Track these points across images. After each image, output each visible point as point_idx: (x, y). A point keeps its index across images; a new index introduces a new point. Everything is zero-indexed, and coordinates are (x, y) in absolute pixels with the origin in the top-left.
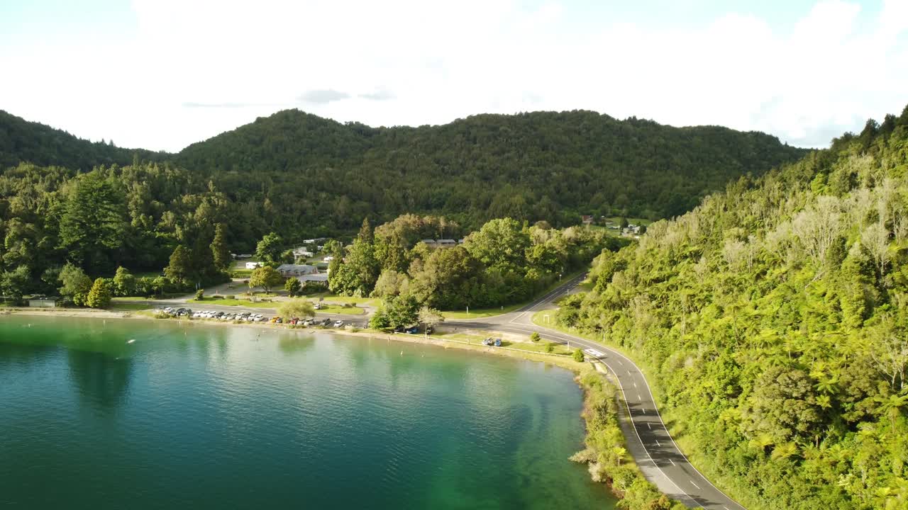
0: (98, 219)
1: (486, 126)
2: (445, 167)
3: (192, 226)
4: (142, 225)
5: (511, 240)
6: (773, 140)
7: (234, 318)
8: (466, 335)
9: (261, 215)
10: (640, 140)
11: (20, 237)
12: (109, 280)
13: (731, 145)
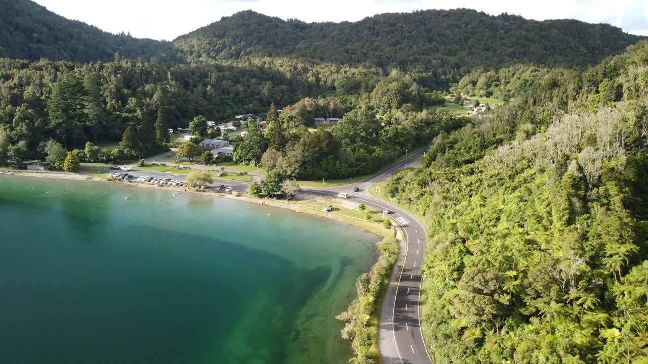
0: (74, 107)
1: (387, 23)
2: (353, 56)
3: (149, 108)
4: (114, 107)
5: (365, 125)
6: (617, 31)
7: (159, 182)
8: (316, 201)
9: (204, 97)
10: (506, 33)
11: (22, 119)
12: (81, 150)
13: (581, 35)
